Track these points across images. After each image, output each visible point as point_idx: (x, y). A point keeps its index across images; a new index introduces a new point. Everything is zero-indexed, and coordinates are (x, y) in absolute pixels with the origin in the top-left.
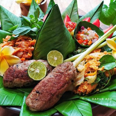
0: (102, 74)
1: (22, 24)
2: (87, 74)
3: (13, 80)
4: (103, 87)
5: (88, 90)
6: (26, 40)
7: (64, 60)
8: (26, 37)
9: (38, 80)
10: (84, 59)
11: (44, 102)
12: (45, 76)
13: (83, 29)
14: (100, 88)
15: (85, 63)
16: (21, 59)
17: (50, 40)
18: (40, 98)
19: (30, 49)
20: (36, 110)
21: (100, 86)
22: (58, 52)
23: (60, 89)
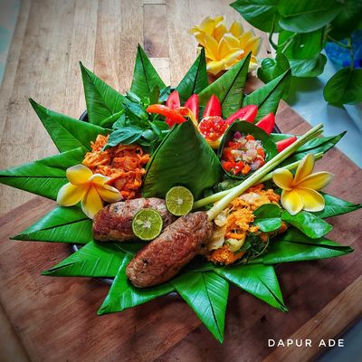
0: (255, 237)
2: (229, 233)
3: (109, 232)
4: (254, 257)
5: (228, 260)
6: (131, 151)
12: (159, 234)
13: (238, 137)
14: (249, 257)
18: (149, 271)
19: (138, 174)
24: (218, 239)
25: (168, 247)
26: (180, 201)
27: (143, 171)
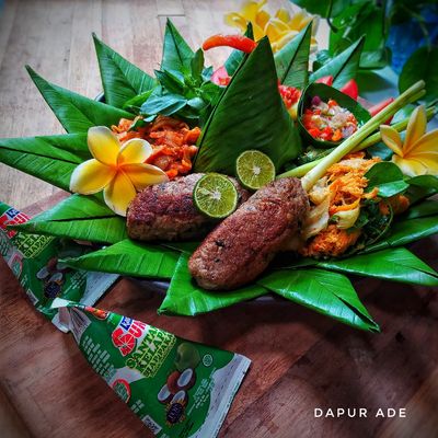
0: (373, 207)
1: (163, 89)
2: (334, 207)
3: (155, 219)
4: (372, 241)
5: (338, 244)
7: (277, 174)
9: (218, 216)
10: (327, 174)
11: (235, 268)
12: (233, 209)
13: (317, 104)
14: (366, 241)
15: (329, 183)
16: (169, 172)
17: (246, 124)
19: (187, 151)
22: (263, 155)
23: (274, 238)
24: (319, 218)
25: (252, 221)
26: (257, 170)
27: (194, 148)
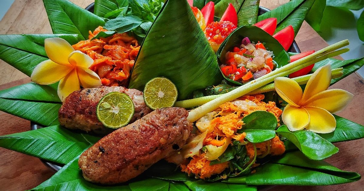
0: (239, 148)
1: (129, 10)
2: (210, 139)
6: (126, 43)
8: (129, 39)
9: (111, 126)
10: (217, 109)
11: (107, 171)
13: (246, 44)
14: (231, 173)
16: (103, 79)
18: (103, 162)
20: (90, 180)
21: (232, 169)
26: (161, 94)
27: (132, 62)
